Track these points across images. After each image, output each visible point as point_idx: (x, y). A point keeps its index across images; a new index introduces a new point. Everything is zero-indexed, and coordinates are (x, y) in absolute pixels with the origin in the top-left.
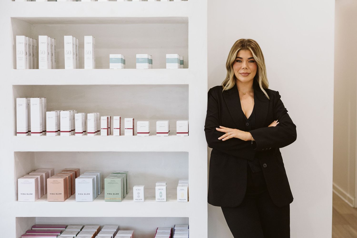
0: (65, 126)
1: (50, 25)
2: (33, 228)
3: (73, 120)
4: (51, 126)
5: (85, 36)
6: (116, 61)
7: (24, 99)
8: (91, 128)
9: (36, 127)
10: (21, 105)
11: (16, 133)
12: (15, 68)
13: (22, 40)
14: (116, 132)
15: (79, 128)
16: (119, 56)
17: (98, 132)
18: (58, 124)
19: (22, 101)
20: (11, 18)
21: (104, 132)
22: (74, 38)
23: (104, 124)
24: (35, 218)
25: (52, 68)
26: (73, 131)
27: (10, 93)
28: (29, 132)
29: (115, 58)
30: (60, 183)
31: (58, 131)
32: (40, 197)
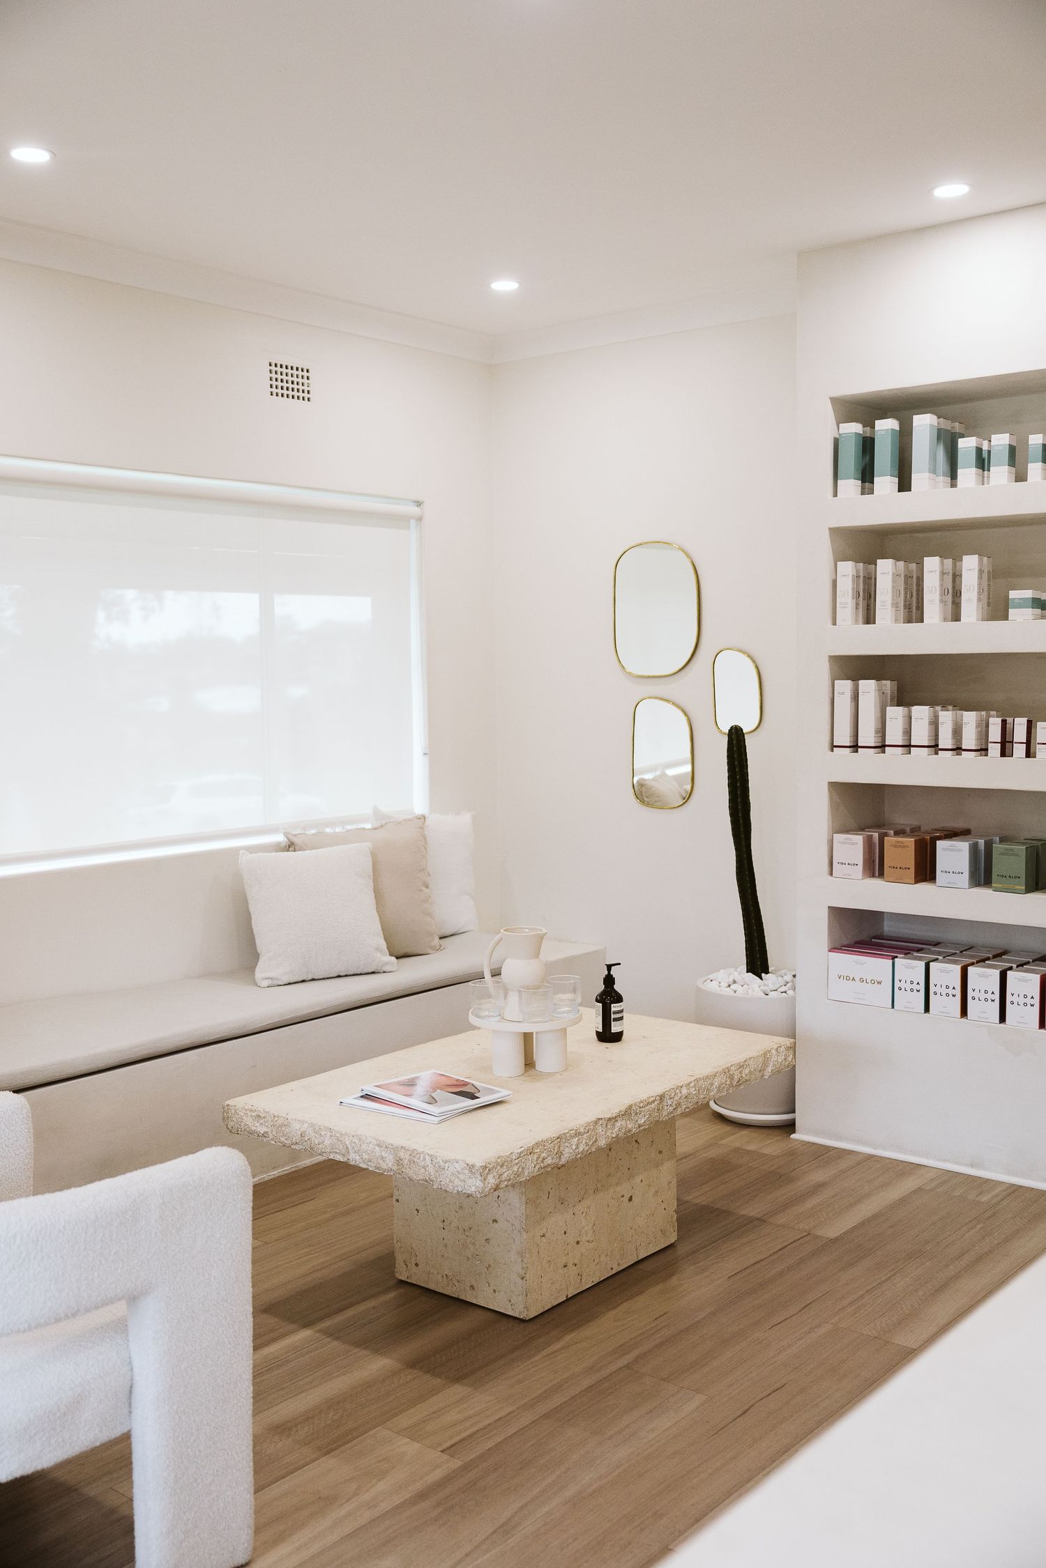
0: (921, 734)
1: (921, 535)
2: (873, 940)
3: (935, 724)
4: (894, 735)
5: (964, 557)
6: (1021, 604)
7: (849, 682)
8: (969, 740)
9: (868, 736)
10: (843, 693)
11: (833, 747)
12: (834, 623)
13: (848, 569)
14: (1019, 750)
15: (946, 740)
16: (1028, 594)
17: (983, 750)
18: (908, 732)
19: (845, 686)
20: (830, 529)
21: (995, 750)
22: (946, 561)
23: (995, 734)
24: (881, 913)
25: (909, 621)
26: (935, 747)
27: (823, 670)
28: (855, 747)
29: (1020, 599)
30: (907, 846)
31: (908, 746)
32: (877, 875)
